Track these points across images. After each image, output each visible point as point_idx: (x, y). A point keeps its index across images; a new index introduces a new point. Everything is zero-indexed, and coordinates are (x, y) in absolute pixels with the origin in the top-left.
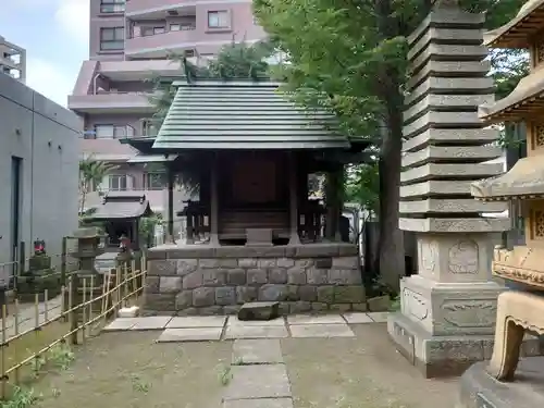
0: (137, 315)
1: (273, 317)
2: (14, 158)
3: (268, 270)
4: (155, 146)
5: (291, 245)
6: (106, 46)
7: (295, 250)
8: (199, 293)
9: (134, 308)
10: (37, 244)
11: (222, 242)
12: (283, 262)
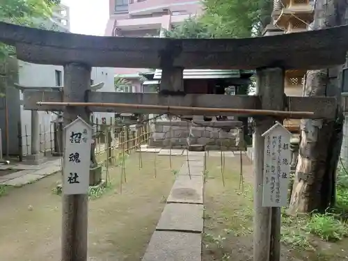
0: (147, 148)
1: (203, 150)
2: (56, 71)
3: (202, 132)
4: (155, 77)
5: (213, 121)
6: (118, 9)
7: (214, 123)
8: (173, 140)
9: (146, 145)
10: (103, 119)
11: (182, 119)
12: (208, 128)
